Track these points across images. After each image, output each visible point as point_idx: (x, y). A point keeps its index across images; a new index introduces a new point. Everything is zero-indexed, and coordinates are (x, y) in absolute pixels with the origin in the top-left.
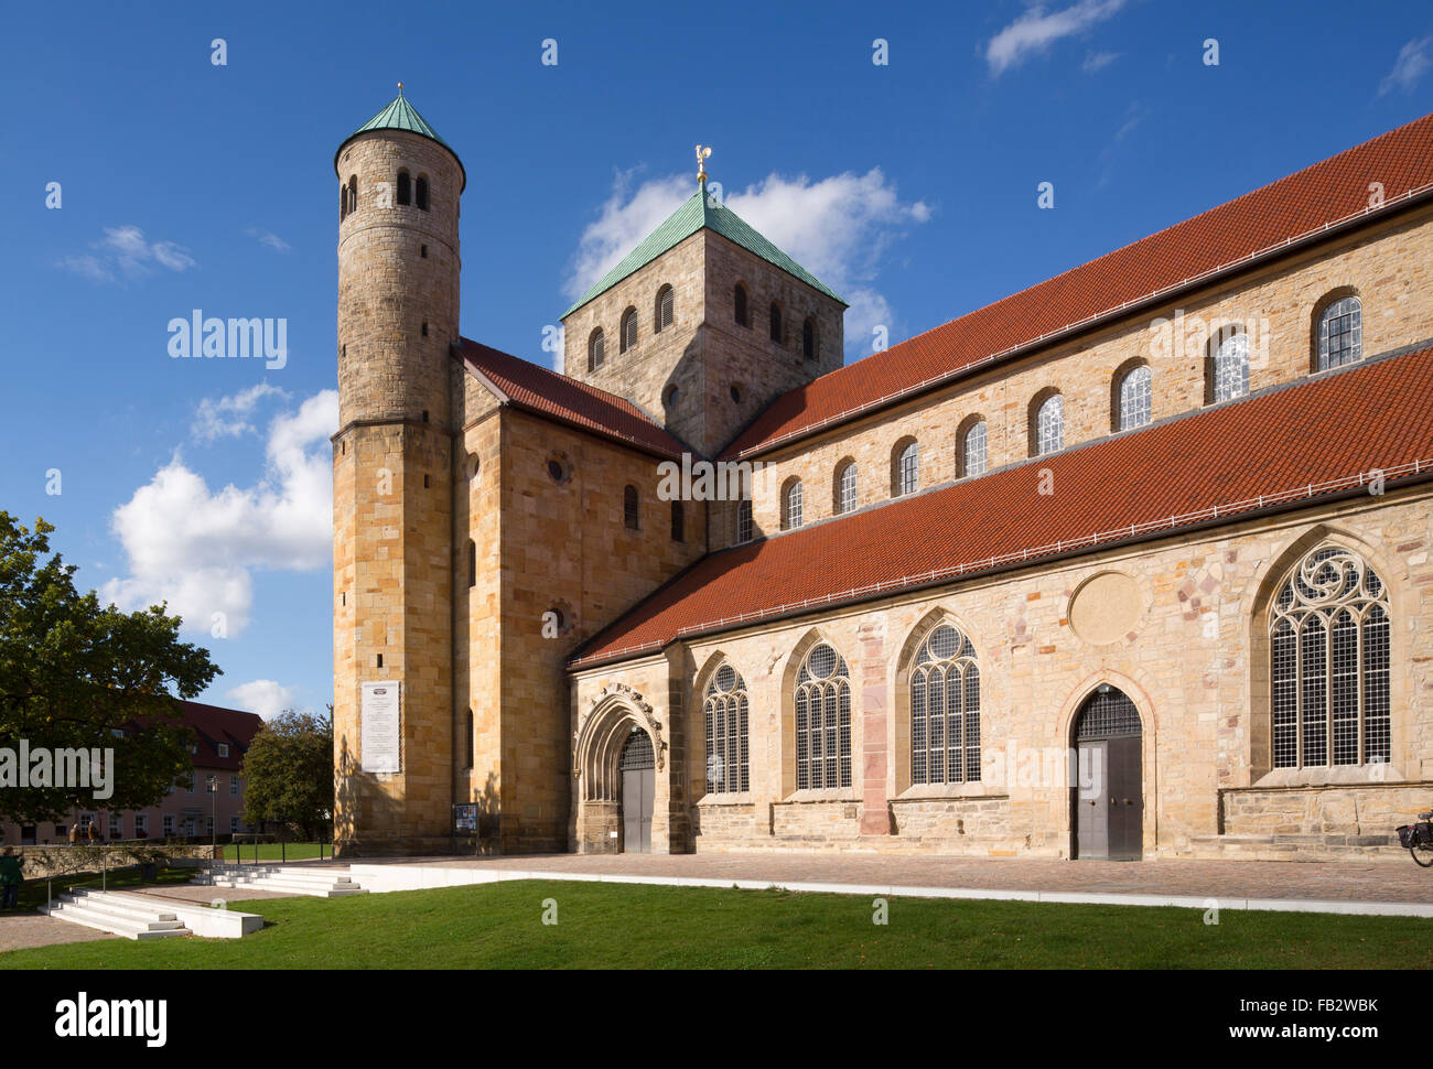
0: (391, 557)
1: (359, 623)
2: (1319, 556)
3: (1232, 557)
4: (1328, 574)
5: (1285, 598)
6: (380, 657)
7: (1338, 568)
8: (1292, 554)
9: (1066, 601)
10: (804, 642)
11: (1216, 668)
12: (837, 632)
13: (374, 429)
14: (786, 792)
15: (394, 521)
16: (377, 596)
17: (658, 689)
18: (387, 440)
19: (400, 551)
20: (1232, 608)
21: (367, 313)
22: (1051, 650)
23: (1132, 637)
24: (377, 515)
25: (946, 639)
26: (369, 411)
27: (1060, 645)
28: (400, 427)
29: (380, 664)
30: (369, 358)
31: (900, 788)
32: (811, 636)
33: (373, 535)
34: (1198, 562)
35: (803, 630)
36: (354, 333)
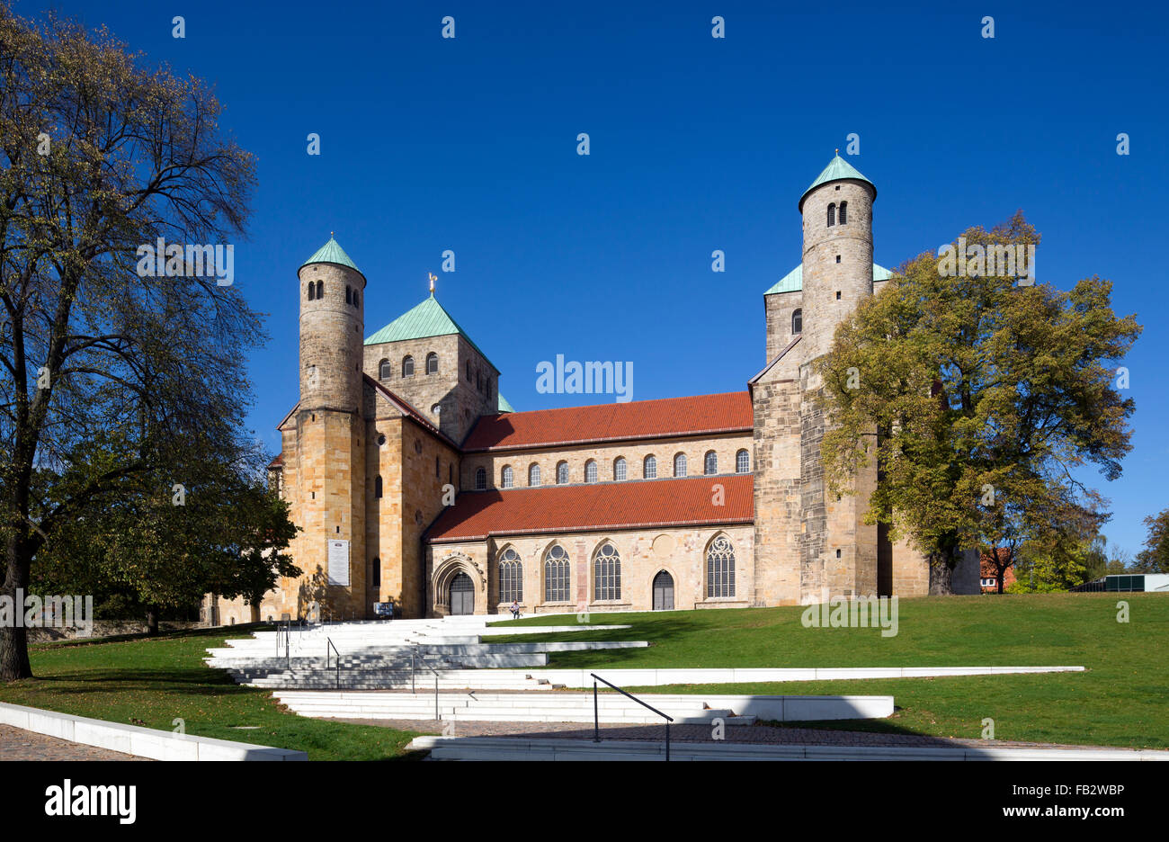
0: (344, 478)
1: (326, 509)
2: (719, 538)
3: (699, 536)
4: (721, 544)
5: (711, 549)
6: (338, 528)
7: (723, 542)
8: (713, 537)
9: (651, 541)
10: (551, 544)
11: (694, 567)
12: (566, 542)
13: (335, 413)
14: (542, 602)
15: (346, 461)
16: (337, 497)
17: (481, 556)
18: (342, 420)
19: (349, 476)
20: (699, 550)
21: (330, 353)
22: (646, 557)
23: (671, 555)
24: (336, 456)
25: (608, 550)
26: (331, 403)
27: (650, 556)
28: (350, 415)
29: (338, 532)
30: (332, 377)
31: (592, 601)
32: (554, 542)
33: (334, 466)
34: (690, 536)
35: (551, 539)
36: (322, 361)
